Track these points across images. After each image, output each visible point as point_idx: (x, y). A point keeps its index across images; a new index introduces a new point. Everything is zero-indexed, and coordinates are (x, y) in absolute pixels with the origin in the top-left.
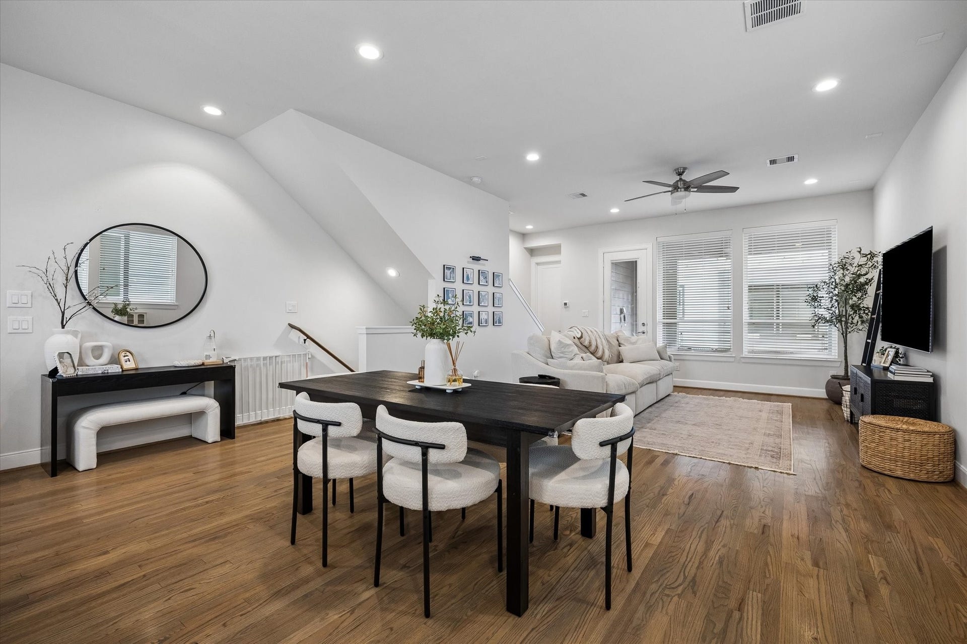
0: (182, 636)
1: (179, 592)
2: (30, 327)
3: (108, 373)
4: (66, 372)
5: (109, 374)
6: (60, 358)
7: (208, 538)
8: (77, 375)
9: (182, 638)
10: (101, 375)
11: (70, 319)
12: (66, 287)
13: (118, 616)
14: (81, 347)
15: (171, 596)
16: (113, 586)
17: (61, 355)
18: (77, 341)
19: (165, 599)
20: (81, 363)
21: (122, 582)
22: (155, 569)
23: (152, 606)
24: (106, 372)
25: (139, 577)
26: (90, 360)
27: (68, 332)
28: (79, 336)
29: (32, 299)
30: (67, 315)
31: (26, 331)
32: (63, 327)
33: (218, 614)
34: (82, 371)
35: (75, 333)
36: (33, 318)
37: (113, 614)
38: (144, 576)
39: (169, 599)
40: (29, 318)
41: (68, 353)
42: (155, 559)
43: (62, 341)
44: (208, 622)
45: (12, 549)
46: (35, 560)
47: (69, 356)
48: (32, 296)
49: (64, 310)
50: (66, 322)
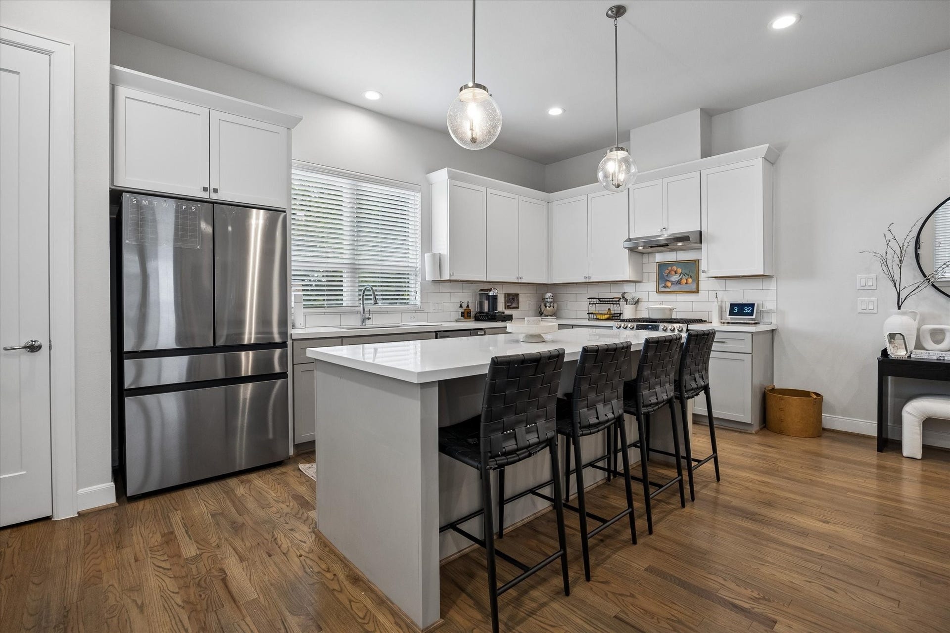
0: (778, 609)
1: (823, 584)
2: (876, 309)
3: (944, 360)
4: (898, 352)
5: (945, 362)
6: (890, 339)
7: (916, 571)
8: (910, 357)
9: (775, 610)
10: (936, 361)
11: (905, 300)
12: (900, 269)
13: (770, 563)
14: (918, 330)
15: (813, 581)
16: (796, 545)
17: (892, 336)
18: (914, 324)
19: (807, 579)
20: (919, 346)
21: (805, 547)
22: (837, 557)
23: (795, 575)
24: (942, 358)
25: (818, 553)
26: (929, 344)
27: (904, 313)
28: (918, 317)
29: (877, 281)
30: (903, 296)
31: (873, 311)
32: (899, 308)
33: (819, 623)
34: (917, 355)
35: (914, 314)
36: (878, 299)
37: (770, 559)
38: (822, 555)
39: (810, 582)
40: (874, 299)
41: (900, 334)
42: (848, 551)
43: (897, 322)
44: (804, 619)
45: (788, 485)
46: (787, 499)
47: (902, 337)
48: (877, 279)
49: (900, 291)
50: (902, 303)
